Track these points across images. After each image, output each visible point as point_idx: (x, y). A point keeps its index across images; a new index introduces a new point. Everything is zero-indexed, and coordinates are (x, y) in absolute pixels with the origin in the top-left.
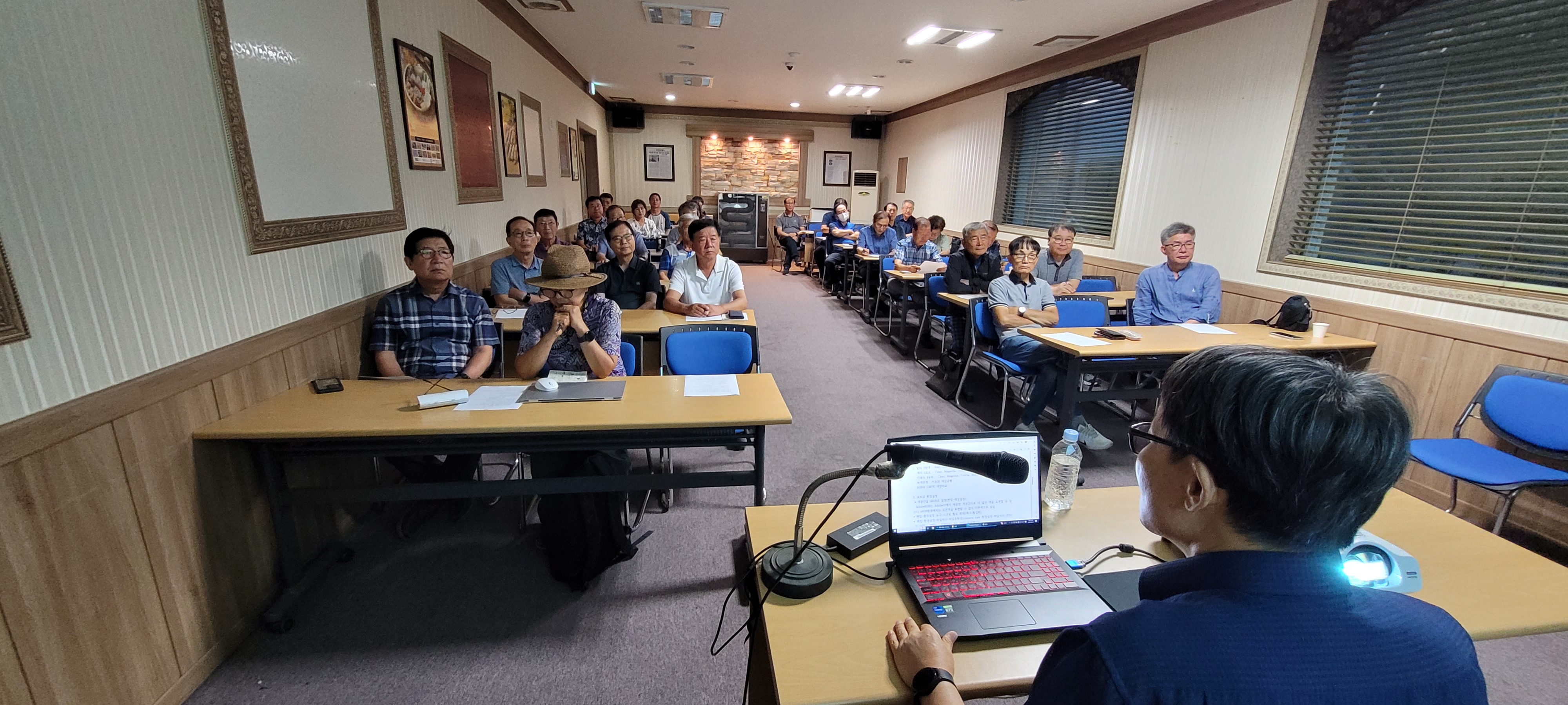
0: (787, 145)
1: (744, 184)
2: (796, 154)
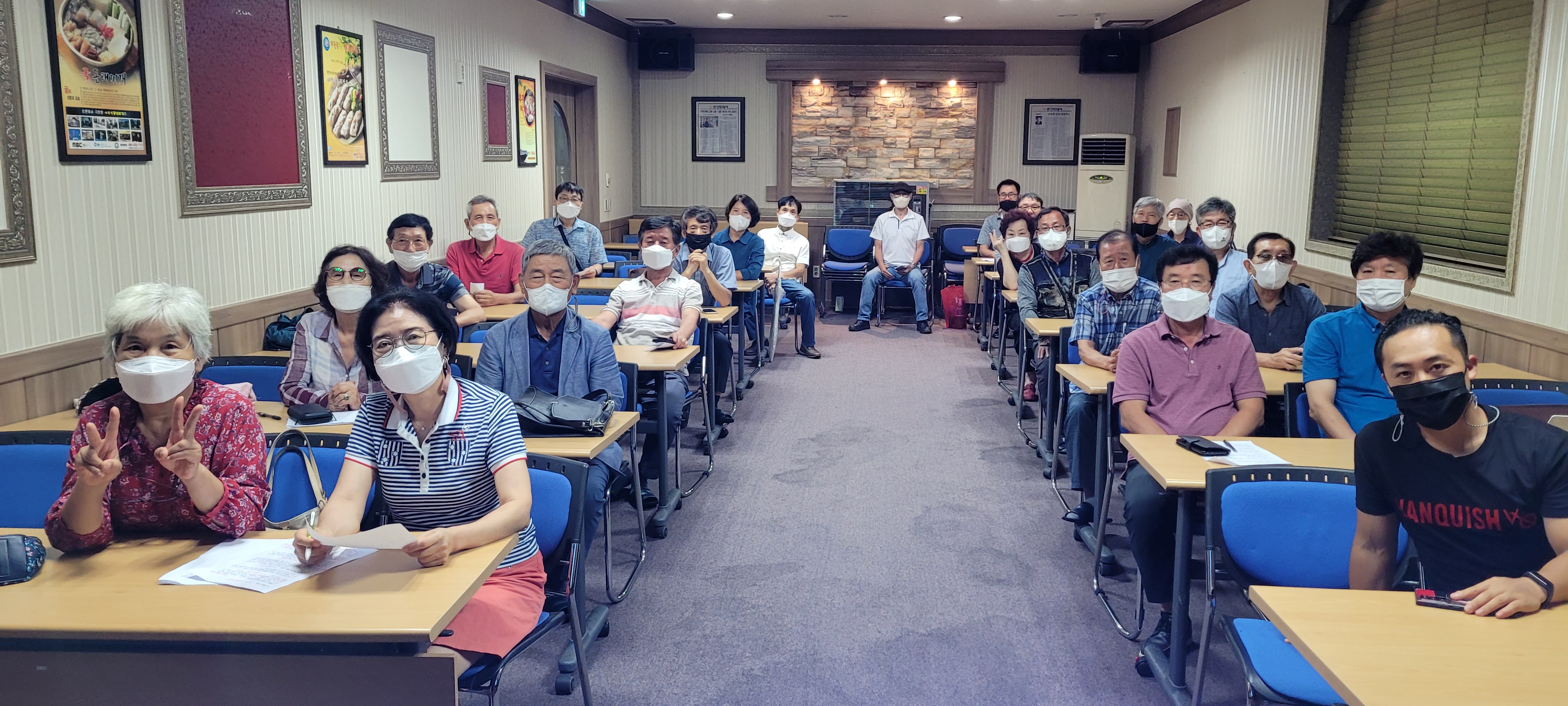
0: (953, 91)
1: (870, 165)
2: (969, 108)
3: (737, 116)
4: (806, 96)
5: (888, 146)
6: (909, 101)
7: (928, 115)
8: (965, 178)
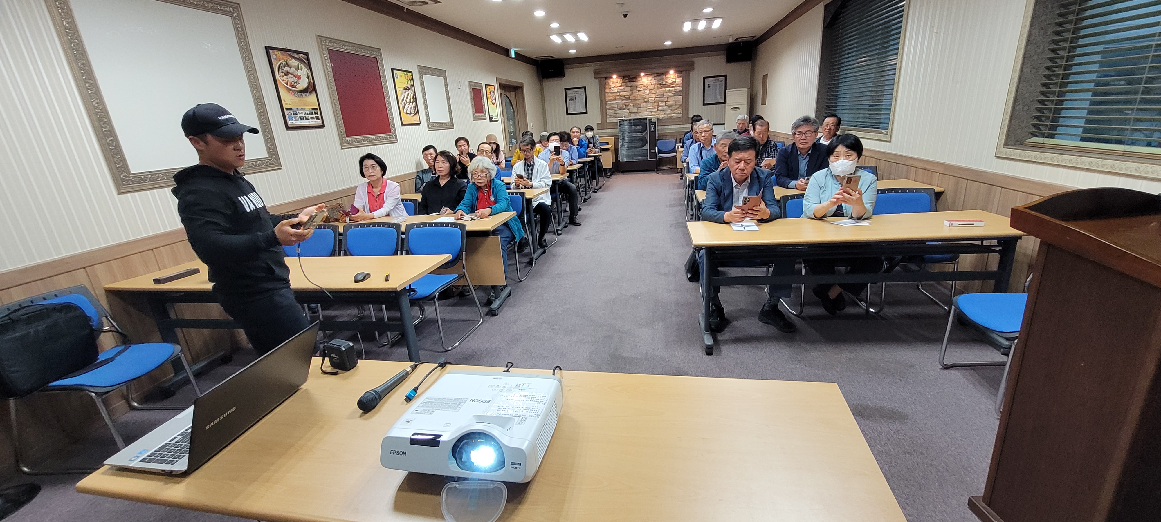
0: (672, 76)
1: (639, 111)
2: (679, 82)
3: (583, 94)
4: (611, 83)
5: (646, 102)
6: (654, 82)
7: (662, 87)
8: (678, 113)
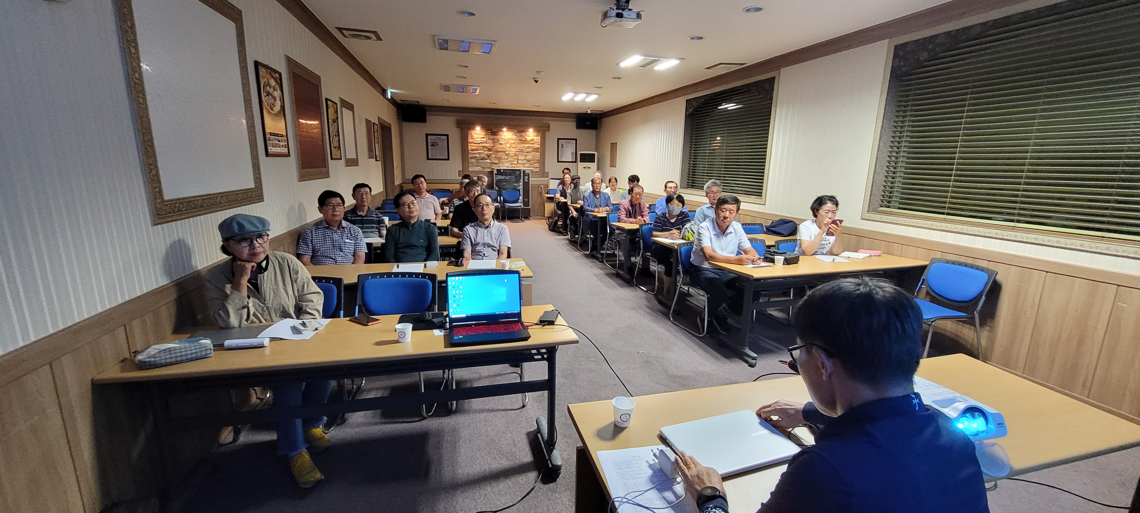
0: (531, 134)
1: (501, 162)
2: (537, 140)
3: (446, 142)
6: (514, 137)
7: (522, 143)
8: (536, 167)
